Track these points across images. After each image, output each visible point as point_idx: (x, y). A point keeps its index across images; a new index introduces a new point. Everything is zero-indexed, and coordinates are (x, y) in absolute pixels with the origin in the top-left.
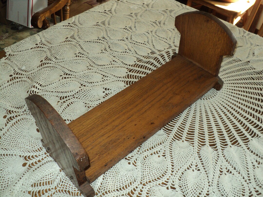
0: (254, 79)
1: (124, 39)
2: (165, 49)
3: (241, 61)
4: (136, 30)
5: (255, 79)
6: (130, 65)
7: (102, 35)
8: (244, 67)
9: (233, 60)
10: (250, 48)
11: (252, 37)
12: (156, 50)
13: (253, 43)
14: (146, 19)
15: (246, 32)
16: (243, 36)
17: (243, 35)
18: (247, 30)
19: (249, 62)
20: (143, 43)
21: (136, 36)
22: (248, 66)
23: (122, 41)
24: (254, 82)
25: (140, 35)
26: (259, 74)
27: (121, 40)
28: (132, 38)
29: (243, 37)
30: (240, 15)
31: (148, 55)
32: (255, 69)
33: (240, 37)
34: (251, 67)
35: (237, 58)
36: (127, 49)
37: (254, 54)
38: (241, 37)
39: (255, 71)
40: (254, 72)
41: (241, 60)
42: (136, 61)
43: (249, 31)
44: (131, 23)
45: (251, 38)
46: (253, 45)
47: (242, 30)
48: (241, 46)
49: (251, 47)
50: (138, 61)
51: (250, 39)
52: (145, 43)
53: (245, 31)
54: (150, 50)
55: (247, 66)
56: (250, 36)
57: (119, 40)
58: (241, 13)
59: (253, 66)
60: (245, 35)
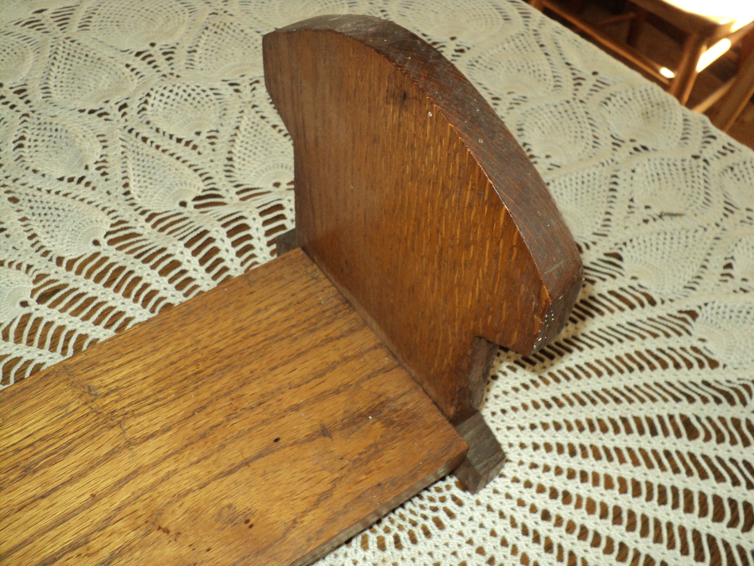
0: (692, 434)
1: (107, 108)
2: (277, 185)
3: (652, 302)
4: (190, 65)
5: (702, 434)
6: (59, 261)
7: (24, 74)
8: (662, 342)
9: (611, 293)
10: (718, 230)
11: (742, 166)
12: (230, 186)
13: (736, 200)
14: (260, 18)
15: (714, 137)
16: (696, 157)
17: (697, 153)
18: (721, 127)
19: (693, 315)
20: (186, 138)
21: (173, 96)
22: (686, 341)
23: (95, 115)
24: (692, 456)
25: (194, 94)
26: (731, 401)
27: (92, 112)
28: (149, 107)
29: (694, 162)
30: (728, 36)
31: (181, 209)
32: (714, 364)
33: (679, 163)
34: (695, 349)
35: (634, 283)
36: (93, 168)
37: (729, 266)
38: (687, 164)
39: (711, 381)
40: (706, 383)
41: (656, 298)
42: (104, 242)
43: (732, 133)
44: (183, 30)
45: (736, 171)
46: (738, 216)
47: (701, 125)
48: (674, 211)
49: (724, 224)
50: (111, 242)
51: (728, 179)
52: (197, 141)
53: (714, 130)
54: (202, 185)
55: (675, 342)
56: (730, 159)
57: (82, 111)
58: (733, 29)
59: (709, 345)
60: (709, 153)
